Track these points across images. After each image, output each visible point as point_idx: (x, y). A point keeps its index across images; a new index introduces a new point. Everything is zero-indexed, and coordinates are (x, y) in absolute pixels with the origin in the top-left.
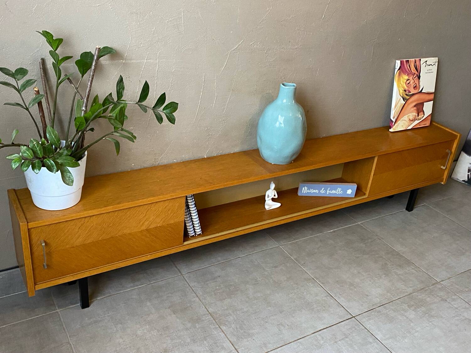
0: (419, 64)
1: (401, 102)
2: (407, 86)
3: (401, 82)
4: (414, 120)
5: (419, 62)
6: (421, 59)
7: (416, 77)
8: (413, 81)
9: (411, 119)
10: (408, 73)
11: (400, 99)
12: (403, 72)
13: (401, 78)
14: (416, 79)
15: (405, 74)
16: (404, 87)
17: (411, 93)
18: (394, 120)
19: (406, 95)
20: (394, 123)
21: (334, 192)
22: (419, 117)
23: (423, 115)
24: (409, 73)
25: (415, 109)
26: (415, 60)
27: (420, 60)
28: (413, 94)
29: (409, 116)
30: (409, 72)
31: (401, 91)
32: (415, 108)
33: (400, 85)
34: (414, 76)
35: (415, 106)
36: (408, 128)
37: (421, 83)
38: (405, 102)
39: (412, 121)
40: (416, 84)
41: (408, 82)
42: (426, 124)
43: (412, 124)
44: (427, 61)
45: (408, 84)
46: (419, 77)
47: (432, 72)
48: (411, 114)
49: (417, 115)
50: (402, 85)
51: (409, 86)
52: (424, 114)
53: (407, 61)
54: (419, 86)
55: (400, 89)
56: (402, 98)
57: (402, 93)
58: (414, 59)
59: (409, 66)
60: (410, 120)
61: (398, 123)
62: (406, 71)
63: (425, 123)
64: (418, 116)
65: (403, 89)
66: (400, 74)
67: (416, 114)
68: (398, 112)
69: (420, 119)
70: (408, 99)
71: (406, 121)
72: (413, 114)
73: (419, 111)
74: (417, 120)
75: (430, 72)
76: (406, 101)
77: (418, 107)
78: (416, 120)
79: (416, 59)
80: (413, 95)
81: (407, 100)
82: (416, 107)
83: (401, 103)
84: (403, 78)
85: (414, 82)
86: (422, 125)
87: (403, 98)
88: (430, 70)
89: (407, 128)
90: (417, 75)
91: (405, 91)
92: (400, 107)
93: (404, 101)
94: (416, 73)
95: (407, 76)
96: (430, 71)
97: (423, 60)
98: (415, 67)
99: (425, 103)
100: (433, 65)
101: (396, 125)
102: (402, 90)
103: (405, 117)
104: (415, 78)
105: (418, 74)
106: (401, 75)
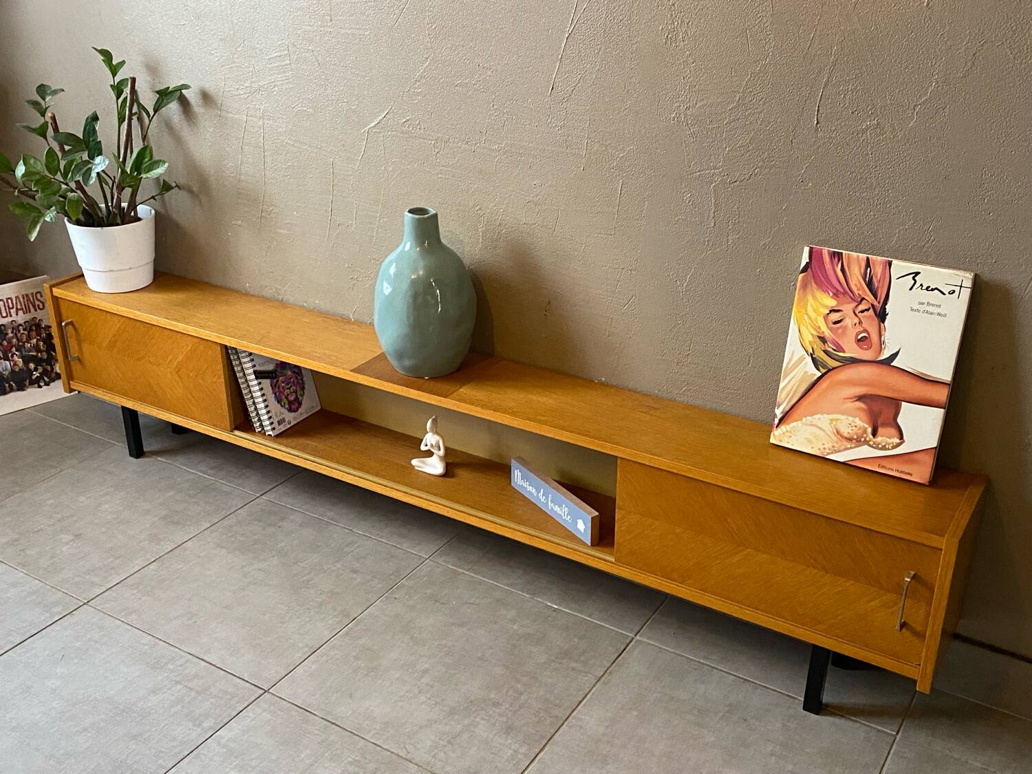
0: (883, 274)
1: (807, 369)
2: (831, 329)
3: (810, 309)
4: (858, 441)
5: (884, 269)
6: (895, 262)
7: (868, 310)
8: (856, 320)
9: (846, 434)
10: (835, 291)
11: (802, 359)
12: (816, 284)
13: (810, 298)
14: (868, 317)
15: (826, 291)
16: (819, 327)
17: (844, 352)
18: (779, 412)
19: (826, 352)
20: (776, 421)
21: (557, 508)
22: (879, 439)
23: (898, 441)
24: (842, 292)
25: (864, 409)
26: (868, 259)
27: (890, 264)
28: (851, 358)
29: (837, 420)
30: (841, 290)
31: (808, 338)
32: (860, 404)
33: (806, 316)
34: (861, 307)
35: (860, 398)
36: (831, 457)
37: (887, 336)
38: (819, 374)
39: (850, 440)
40: (865, 331)
41: (835, 317)
42: (911, 475)
43: (847, 449)
44: (917, 274)
45: (835, 323)
46: (882, 316)
47: (939, 314)
48: (843, 417)
49: (870, 430)
50: (810, 318)
51: (840, 331)
52: (901, 437)
53: (836, 256)
54: (881, 343)
55: (803, 329)
56: (809, 359)
57: (810, 342)
58: (863, 256)
59: (843, 270)
60: (838, 432)
61: (792, 425)
62: (831, 284)
63: (906, 468)
64: (874, 434)
65: (815, 333)
66: (805, 286)
67: (867, 426)
68: (795, 391)
69: (884, 448)
70: (834, 368)
71: (824, 430)
72: (851, 418)
73: (879, 422)
74: (870, 446)
75: (931, 314)
76: (824, 371)
77: (876, 407)
78: (866, 442)
79: (869, 256)
80: (854, 361)
81: (829, 370)
82: (864, 402)
83: (806, 372)
84: (815, 298)
85: (860, 323)
86: (892, 470)
87: (814, 360)
88: (928, 304)
89: (828, 454)
90: (872, 305)
91: (823, 340)
92: (801, 382)
93: (818, 369)
94: (870, 297)
95: (832, 297)
96: (930, 309)
97: (900, 267)
98: (865, 281)
99: (904, 404)
100: (946, 293)
101: (783, 428)
102: (813, 335)
103: (819, 419)
104: (862, 312)
105: (876, 303)
106: (808, 291)
